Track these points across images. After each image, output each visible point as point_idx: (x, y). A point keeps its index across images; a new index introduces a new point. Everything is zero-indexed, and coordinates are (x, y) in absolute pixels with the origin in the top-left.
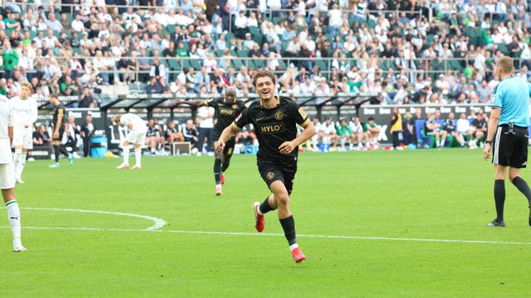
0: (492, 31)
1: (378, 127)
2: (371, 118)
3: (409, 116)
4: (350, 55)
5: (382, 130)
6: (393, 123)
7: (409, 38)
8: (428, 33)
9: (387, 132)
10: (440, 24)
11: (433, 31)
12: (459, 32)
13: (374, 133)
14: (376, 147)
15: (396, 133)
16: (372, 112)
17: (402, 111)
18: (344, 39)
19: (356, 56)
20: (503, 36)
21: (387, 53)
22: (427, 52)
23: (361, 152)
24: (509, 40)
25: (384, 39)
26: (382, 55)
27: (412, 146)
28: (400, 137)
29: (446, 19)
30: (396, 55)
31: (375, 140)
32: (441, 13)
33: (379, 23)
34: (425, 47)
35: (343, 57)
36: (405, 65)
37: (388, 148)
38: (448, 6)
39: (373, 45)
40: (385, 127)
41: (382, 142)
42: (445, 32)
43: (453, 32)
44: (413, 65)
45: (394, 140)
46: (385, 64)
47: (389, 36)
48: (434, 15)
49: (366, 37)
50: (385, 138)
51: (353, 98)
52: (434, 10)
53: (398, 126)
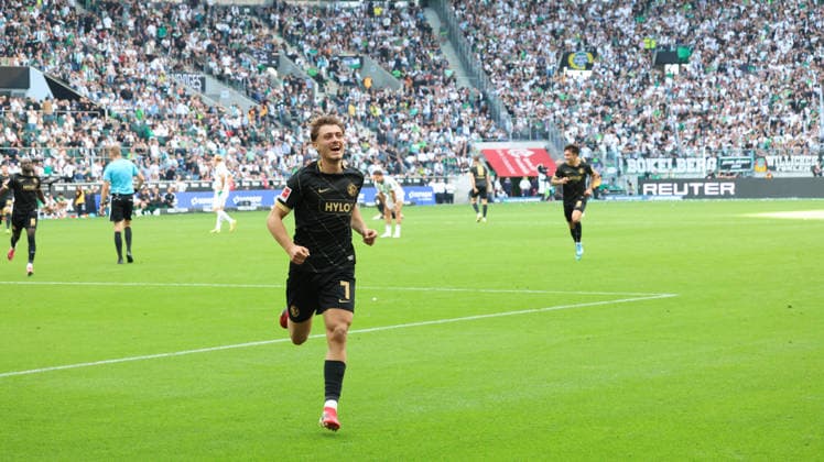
0: (153, 127)
1: (66, 201)
2: (60, 193)
3: (90, 192)
4: (44, 145)
5: (69, 202)
6: (78, 197)
7: (90, 132)
8: (104, 128)
9: (74, 204)
10: (113, 121)
11: (108, 127)
12: (127, 127)
13: (63, 205)
14: (65, 216)
15: (80, 205)
16: (62, 189)
17: (85, 188)
18: (39, 132)
19: (49, 146)
20: (161, 131)
21: (73, 144)
22: (104, 143)
23: (54, 220)
24: (166, 134)
25: (71, 133)
26: (69, 144)
27: (92, 215)
28: (83, 208)
29: (118, 118)
30: (80, 145)
31: (64, 211)
32: (115, 113)
33: (66, 120)
34: (100, 139)
35: (39, 147)
36: (87, 153)
37: (73, 217)
38: (119, 107)
39: (63, 138)
40: (72, 200)
41: (69, 212)
42: (117, 128)
43: (123, 127)
44: (93, 153)
45: (78, 210)
46: (71, 151)
47: (75, 130)
48: (109, 114)
49: (57, 131)
50: (72, 209)
51: (46, 178)
52: (109, 111)
53: (81, 200)
